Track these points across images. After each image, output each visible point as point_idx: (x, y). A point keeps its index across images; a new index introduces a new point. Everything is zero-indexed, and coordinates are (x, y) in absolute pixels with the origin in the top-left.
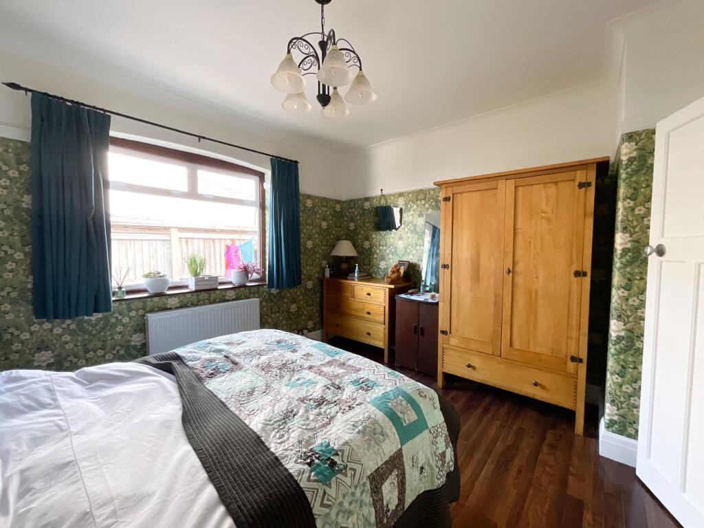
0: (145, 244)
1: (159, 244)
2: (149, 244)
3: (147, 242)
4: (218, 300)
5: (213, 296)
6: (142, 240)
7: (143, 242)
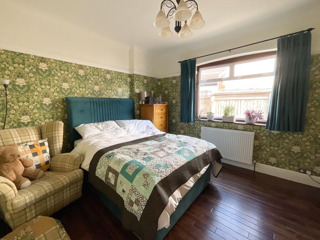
0: (256, 101)
1: (263, 102)
2: (257, 101)
3: (257, 100)
4: (233, 128)
5: (231, 125)
6: (254, 99)
7: (255, 100)
